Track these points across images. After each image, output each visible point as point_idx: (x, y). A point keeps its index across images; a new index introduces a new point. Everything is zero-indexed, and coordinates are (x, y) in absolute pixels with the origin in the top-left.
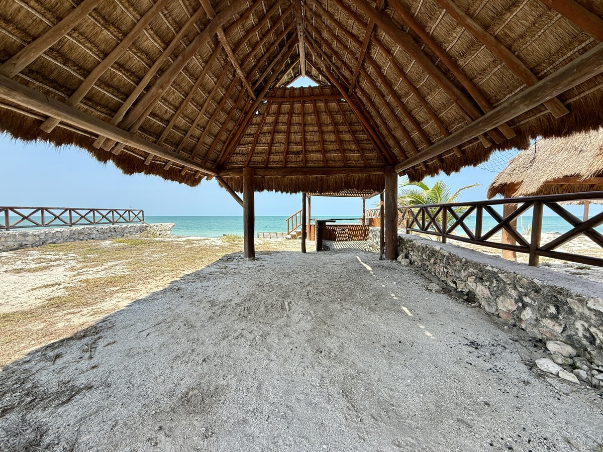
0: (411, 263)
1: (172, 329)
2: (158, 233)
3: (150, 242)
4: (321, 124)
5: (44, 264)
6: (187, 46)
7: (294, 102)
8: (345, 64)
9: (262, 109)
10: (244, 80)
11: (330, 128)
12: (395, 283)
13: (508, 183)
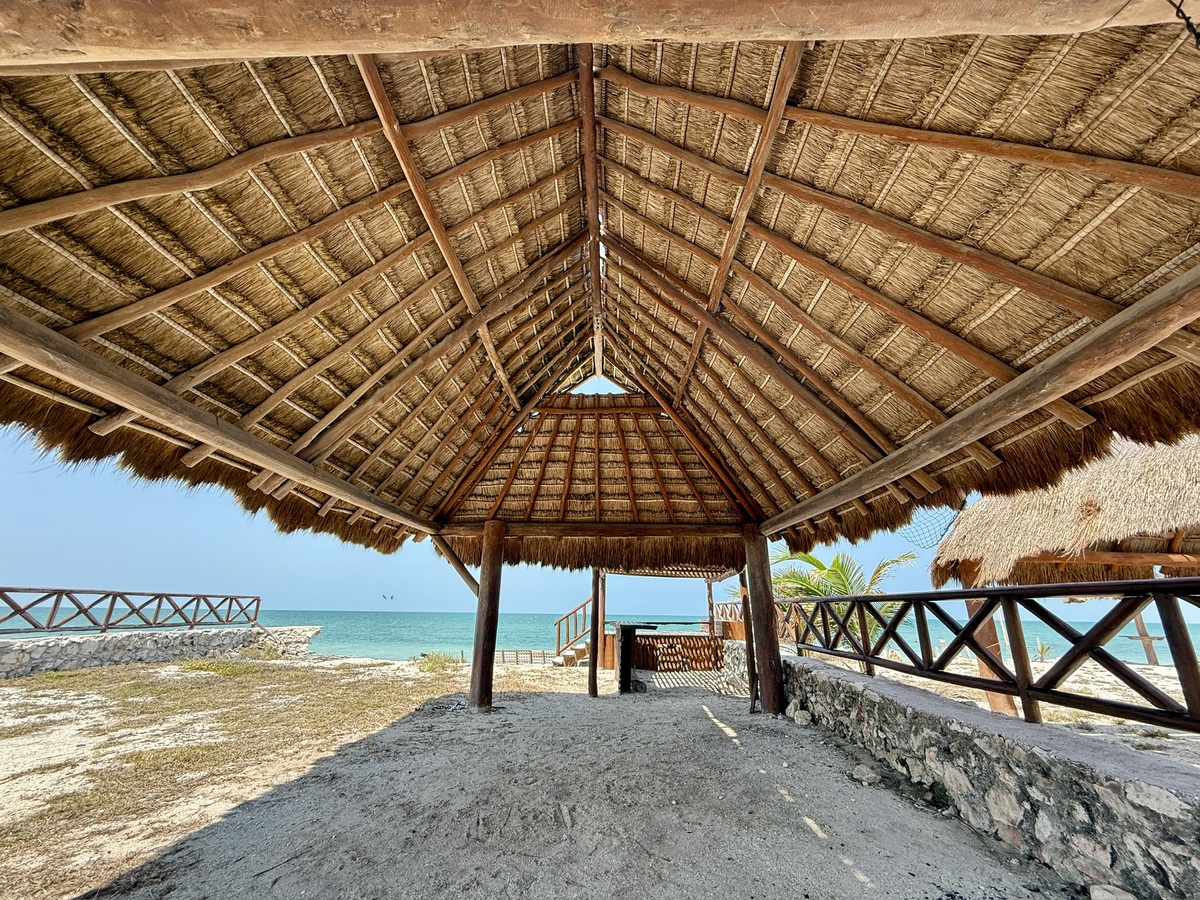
0: (815, 720)
1: (326, 867)
2: (281, 649)
3: (267, 669)
4: (627, 450)
5: (33, 719)
6: (433, 345)
7: (582, 415)
8: (666, 368)
9: (530, 424)
10: (506, 384)
11: (644, 457)
12: (785, 765)
13: (960, 560)
